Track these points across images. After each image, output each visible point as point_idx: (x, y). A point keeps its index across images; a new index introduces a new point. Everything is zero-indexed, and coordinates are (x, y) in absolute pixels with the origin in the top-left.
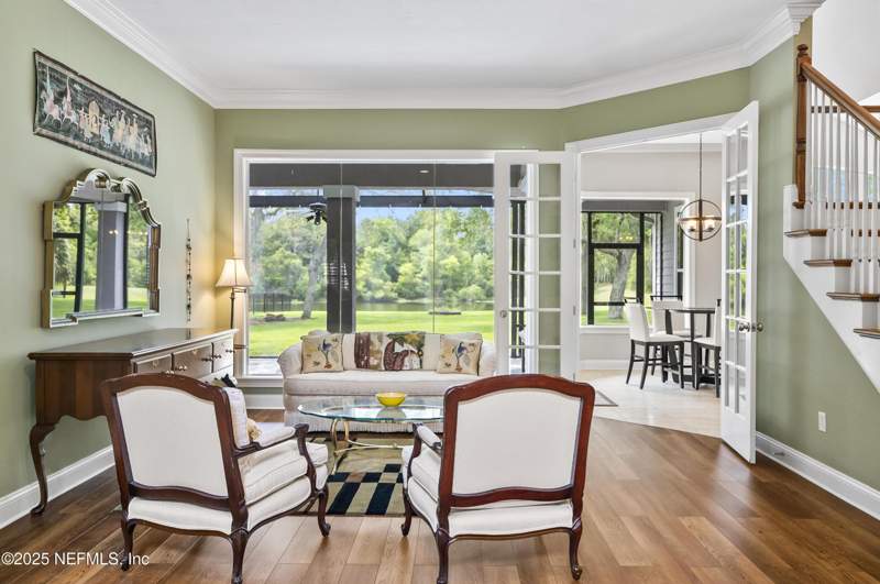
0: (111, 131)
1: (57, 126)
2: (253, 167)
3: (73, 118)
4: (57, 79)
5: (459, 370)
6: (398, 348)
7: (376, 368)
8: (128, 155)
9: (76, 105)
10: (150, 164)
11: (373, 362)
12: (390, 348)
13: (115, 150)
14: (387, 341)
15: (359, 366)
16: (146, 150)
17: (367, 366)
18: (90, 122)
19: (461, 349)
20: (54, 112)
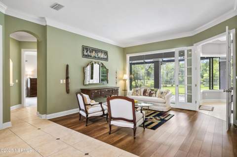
0: (98, 55)
1: (86, 56)
2: (130, 57)
3: (90, 54)
4: (86, 49)
5: (161, 97)
6: (152, 92)
7: (147, 96)
8: (101, 58)
9: (90, 52)
10: (106, 59)
11: (146, 94)
12: (151, 92)
13: (99, 58)
14: (150, 90)
15: (144, 95)
16: (106, 57)
17: (145, 95)
18: (93, 54)
19: (162, 93)
20: (86, 54)
